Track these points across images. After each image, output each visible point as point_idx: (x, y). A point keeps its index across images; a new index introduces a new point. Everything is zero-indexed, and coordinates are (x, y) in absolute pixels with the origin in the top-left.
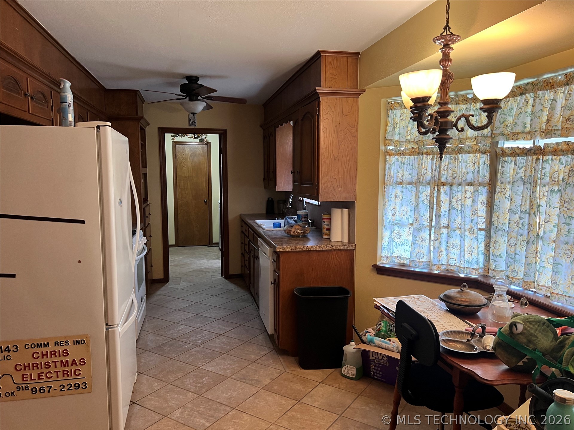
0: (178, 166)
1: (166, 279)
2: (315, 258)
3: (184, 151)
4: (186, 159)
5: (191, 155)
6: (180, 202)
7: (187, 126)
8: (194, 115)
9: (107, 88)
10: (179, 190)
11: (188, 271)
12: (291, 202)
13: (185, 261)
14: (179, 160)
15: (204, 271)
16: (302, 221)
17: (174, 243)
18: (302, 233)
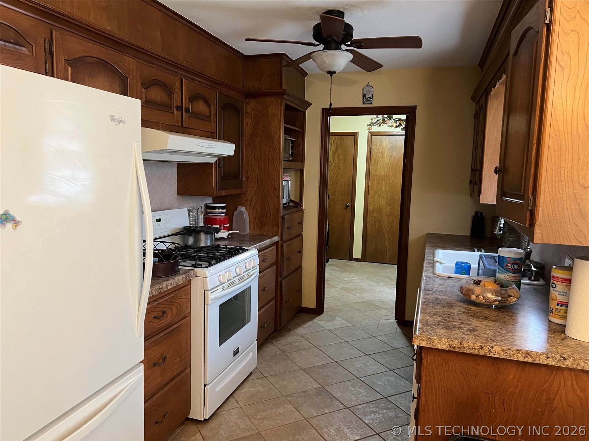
0: (373, 162)
1: (319, 310)
2: (511, 377)
3: (381, 144)
4: (382, 153)
5: (389, 149)
6: (371, 207)
7: (360, 105)
8: (331, 76)
9: (246, 53)
10: (371, 192)
11: (356, 301)
12: (502, 226)
13: (361, 284)
14: (374, 155)
15: (375, 306)
16: (508, 271)
17: (360, 257)
18: (496, 301)
